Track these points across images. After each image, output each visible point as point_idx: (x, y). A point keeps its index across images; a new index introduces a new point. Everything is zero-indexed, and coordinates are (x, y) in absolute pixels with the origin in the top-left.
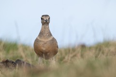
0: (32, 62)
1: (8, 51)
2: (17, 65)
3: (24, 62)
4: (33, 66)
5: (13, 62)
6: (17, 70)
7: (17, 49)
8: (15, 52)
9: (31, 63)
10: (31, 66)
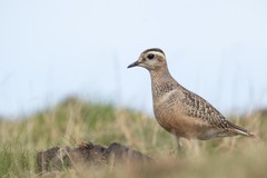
0: (147, 149)
1: (92, 124)
2: (113, 155)
3: (127, 150)
4: (148, 158)
5: (103, 149)
6: (111, 167)
7: (113, 119)
8: (109, 125)
9: (144, 151)
10: (145, 160)
